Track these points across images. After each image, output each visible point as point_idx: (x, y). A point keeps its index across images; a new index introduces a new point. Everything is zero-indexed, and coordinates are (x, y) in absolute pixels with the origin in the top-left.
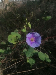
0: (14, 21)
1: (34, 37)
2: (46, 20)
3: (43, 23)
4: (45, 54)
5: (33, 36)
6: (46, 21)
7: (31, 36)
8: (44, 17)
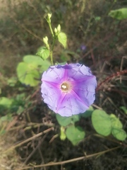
0: (38, 24)
1: (72, 78)
2: (119, 18)
3: (112, 28)
4: (113, 116)
5: (66, 75)
6: (120, 21)
7: (60, 77)
8: (112, 11)
